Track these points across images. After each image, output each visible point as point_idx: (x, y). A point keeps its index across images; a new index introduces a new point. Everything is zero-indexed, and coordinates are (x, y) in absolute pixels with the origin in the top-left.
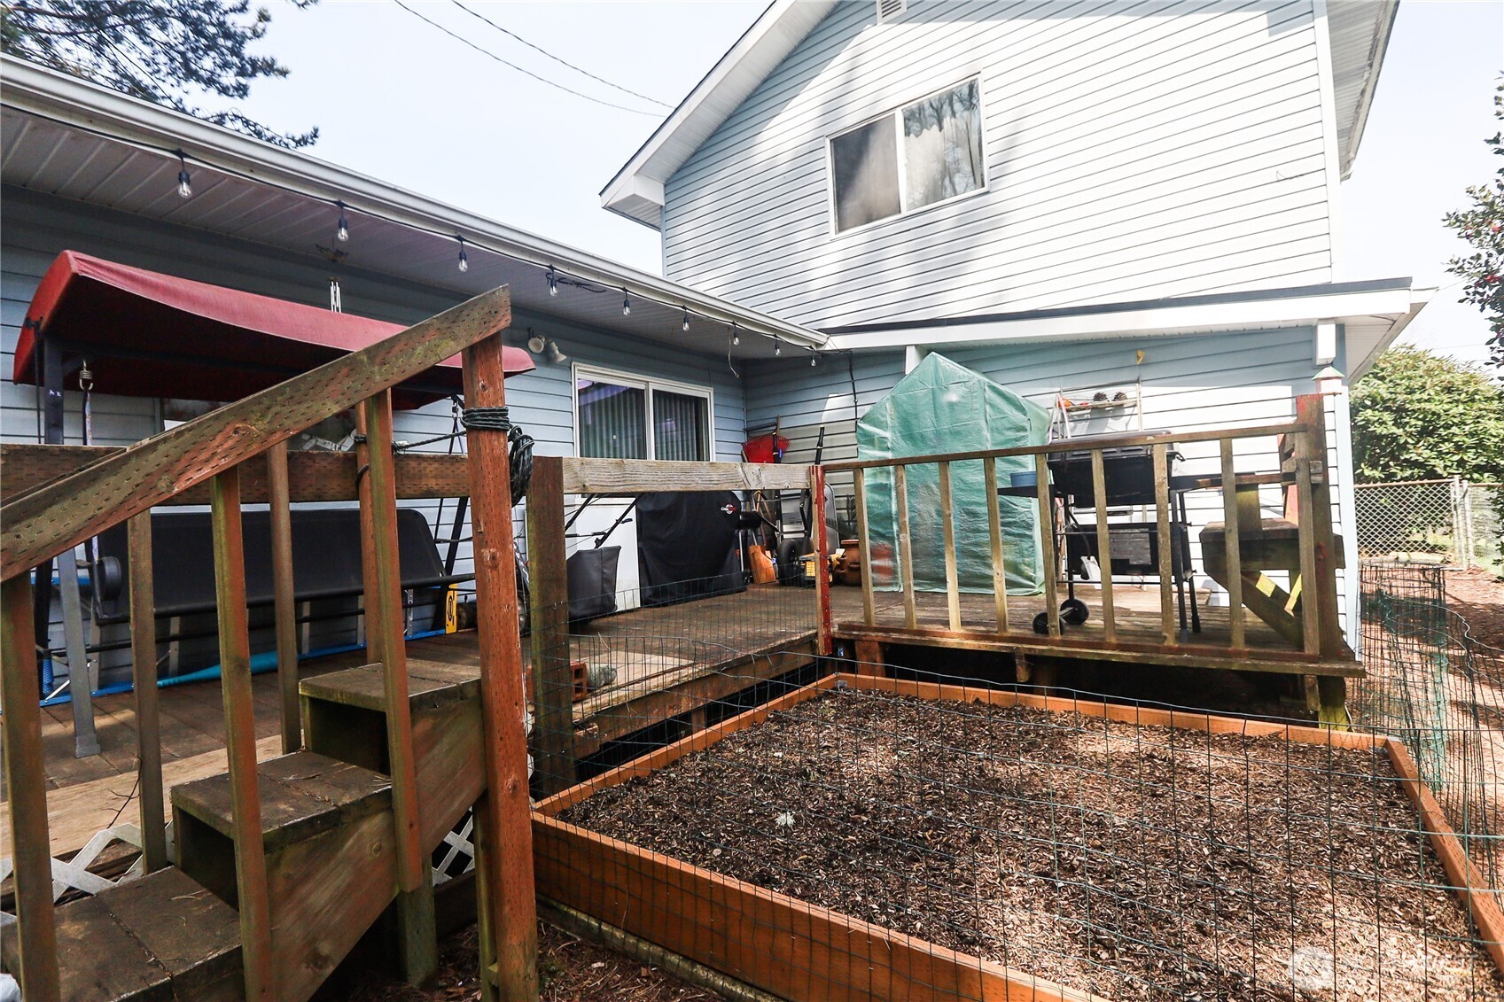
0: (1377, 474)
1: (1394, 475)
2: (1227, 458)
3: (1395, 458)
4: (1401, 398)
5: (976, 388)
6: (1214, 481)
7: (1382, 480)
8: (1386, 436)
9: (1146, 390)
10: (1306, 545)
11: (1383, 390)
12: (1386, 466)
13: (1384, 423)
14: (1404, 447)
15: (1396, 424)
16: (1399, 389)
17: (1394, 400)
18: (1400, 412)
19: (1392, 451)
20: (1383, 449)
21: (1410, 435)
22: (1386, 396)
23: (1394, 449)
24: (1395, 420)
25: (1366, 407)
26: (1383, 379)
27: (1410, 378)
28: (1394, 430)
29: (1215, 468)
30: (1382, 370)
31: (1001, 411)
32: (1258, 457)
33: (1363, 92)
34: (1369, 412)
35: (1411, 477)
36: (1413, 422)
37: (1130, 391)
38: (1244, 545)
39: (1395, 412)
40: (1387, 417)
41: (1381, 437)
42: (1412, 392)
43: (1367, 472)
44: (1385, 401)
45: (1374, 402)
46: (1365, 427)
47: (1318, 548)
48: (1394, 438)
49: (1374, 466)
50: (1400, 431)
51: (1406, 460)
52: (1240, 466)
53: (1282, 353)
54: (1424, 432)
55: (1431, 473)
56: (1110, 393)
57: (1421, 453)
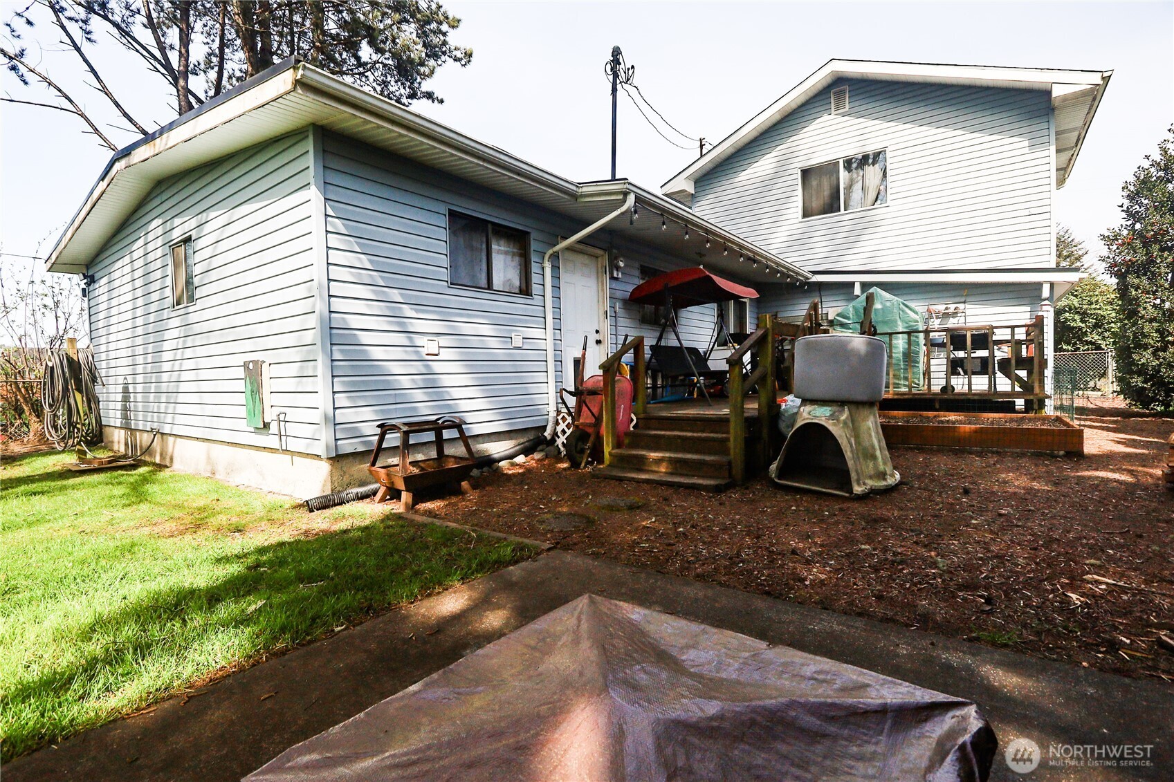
0: (1070, 348)
1: (1079, 348)
2: (1013, 334)
3: (1080, 340)
4: (1085, 307)
5: (895, 303)
6: (1007, 341)
7: (1072, 351)
8: (1076, 328)
9: (968, 306)
10: (1036, 362)
11: (1076, 302)
12: (1075, 343)
13: (1075, 320)
14: (1085, 334)
15: (1082, 321)
16: (1085, 302)
17: (1081, 308)
18: (1084, 315)
19: (1079, 336)
20: (1073, 334)
21: (1089, 327)
22: (1077, 305)
23: (1079, 335)
24: (1081, 319)
25: (1066, 311)
26: (1076, 296)
27: (1090, 296)
28: (1081, 324)
29: (1009, 338)
30: (1076, 291)
31: (907, 313)
32: (1021, 334)
33: (1072, 155)
34: (1068, 314)
35: (1088, 350)
36: (1091, 320)
37: (961, 306)
38: (1017, 362)
39: (1081, 314)
40: (1077, 317)
41: (1074, 328)
42: (1092, 304)
43: (1064, 347)
44: (1076, 309)
45: (1070, 309)
46: (1065, 322)
47: (1040, 362)
48: (1080, 329)
49: (1068, 344)
50: (1083, 325)
51: (1086, 341)
52: (1017, 337)
53: (1027, 293)
54: (1096, 326)
55: (1099, 348)
56: (952, 307)
57: (1094, 337)
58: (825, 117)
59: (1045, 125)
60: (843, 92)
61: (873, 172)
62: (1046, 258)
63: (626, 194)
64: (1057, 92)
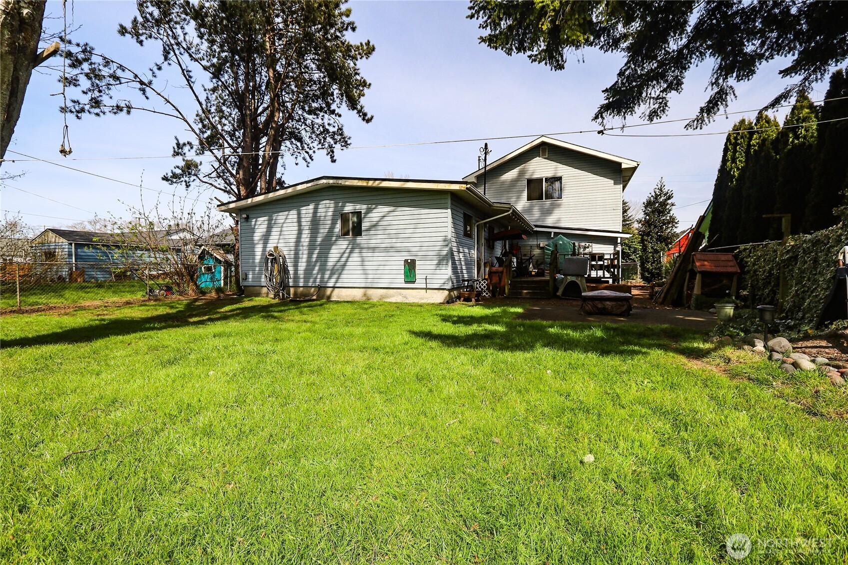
0: (624, 261)
1: (628, 261)
2: (610, 256)
3: (628, 258)
5: (568, 242)
7: (626, 263)
12: (626, 259)
14: (630, 255)
15: (629, 250)
16: (630, 242)
21: (632, 252)
23: (628, 255)
32: (612, 256)
34: (624, 246)
37: (591, 244)
45: (625, 244)
48: (628, 253)
51: (631, 258)
53: (612, 241)
54: (634, 252)
55: (635, 261)
56: (587, 244)
57: (633, 257)
58: (538, 158)
59: (619, 176)
60: (545, 149)
61: (557, 184)
62: (619, 227)
63: (510, 208)
64: (623, 166)
